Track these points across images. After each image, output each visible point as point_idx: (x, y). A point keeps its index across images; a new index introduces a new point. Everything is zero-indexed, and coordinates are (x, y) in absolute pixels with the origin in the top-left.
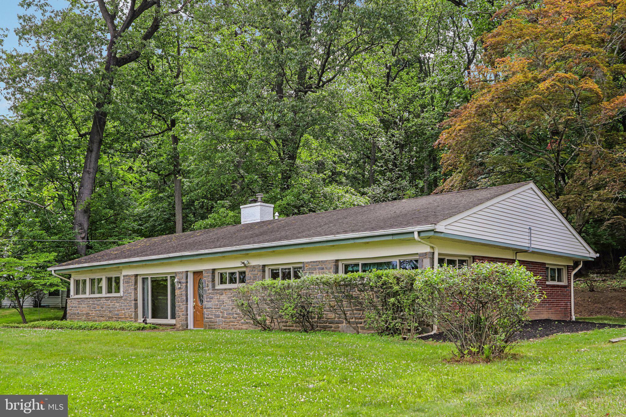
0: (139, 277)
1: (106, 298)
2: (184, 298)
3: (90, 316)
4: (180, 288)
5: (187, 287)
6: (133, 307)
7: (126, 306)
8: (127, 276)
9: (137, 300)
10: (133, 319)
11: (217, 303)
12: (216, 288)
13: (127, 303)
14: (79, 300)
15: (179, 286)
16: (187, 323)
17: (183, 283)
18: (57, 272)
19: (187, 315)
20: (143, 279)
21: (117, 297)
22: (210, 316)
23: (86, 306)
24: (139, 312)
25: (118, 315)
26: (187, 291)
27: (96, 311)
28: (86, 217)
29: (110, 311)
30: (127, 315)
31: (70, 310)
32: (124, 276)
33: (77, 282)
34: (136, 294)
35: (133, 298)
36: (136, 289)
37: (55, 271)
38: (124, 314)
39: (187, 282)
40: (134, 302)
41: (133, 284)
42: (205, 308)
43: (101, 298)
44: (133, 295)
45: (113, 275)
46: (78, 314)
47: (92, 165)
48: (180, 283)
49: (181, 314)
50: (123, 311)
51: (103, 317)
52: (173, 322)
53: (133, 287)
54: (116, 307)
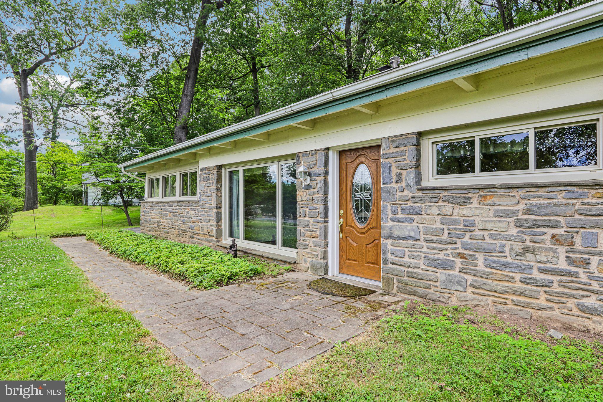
0: (223, 170)
1: (178, 202)
2: (321, 208)
3: (162, 225)
4: (308, 187)
5: (326, 183)
6: (214, 218)
7: (203, 216)
8: (205, 169)
9: (220, 208)
10: (214, 239)
11: (438, 225)
12: (425, 184)
13: (206, 212)
14: (151, 204)
15: (308, 182)
16: (327, 264)
17: (318, 175)
18: (127, 169)
19: (327, 245)
20: (231, 172)
21: (192, 202)
22: (406, 260)
23: (157, 212)
24: (223, 227)
25: (193, 228)
26: (326, 193)
27: (168, 219)
28: (184, 133)
29: (184, 222)
30: (205, 230)
31: (144, 216)
32: (202, 170)
33: (151, 182)
34: (219, 197)
35: (214, 204)
36: (219, 190)
37: (125, 168)
38: (201, 228)
39: (326, 173)
40: (215, 211)
41: (215, 181)
42: (390, 237)
43: (173, 202)
44: (214, 198)
45: (189, 169)
46: (150, 221)
47: (189, 90)
48: (310, 175)
49: (310, 242)
50: (200, 224)
51: (175, 229)
52: (290, 253)
53: (214, 187)
54: (190, 217)
